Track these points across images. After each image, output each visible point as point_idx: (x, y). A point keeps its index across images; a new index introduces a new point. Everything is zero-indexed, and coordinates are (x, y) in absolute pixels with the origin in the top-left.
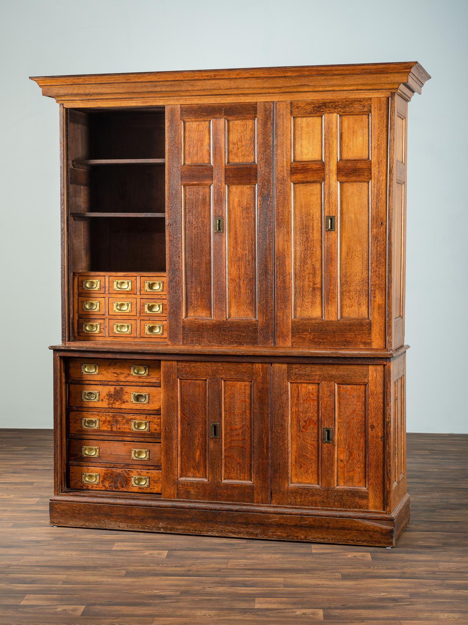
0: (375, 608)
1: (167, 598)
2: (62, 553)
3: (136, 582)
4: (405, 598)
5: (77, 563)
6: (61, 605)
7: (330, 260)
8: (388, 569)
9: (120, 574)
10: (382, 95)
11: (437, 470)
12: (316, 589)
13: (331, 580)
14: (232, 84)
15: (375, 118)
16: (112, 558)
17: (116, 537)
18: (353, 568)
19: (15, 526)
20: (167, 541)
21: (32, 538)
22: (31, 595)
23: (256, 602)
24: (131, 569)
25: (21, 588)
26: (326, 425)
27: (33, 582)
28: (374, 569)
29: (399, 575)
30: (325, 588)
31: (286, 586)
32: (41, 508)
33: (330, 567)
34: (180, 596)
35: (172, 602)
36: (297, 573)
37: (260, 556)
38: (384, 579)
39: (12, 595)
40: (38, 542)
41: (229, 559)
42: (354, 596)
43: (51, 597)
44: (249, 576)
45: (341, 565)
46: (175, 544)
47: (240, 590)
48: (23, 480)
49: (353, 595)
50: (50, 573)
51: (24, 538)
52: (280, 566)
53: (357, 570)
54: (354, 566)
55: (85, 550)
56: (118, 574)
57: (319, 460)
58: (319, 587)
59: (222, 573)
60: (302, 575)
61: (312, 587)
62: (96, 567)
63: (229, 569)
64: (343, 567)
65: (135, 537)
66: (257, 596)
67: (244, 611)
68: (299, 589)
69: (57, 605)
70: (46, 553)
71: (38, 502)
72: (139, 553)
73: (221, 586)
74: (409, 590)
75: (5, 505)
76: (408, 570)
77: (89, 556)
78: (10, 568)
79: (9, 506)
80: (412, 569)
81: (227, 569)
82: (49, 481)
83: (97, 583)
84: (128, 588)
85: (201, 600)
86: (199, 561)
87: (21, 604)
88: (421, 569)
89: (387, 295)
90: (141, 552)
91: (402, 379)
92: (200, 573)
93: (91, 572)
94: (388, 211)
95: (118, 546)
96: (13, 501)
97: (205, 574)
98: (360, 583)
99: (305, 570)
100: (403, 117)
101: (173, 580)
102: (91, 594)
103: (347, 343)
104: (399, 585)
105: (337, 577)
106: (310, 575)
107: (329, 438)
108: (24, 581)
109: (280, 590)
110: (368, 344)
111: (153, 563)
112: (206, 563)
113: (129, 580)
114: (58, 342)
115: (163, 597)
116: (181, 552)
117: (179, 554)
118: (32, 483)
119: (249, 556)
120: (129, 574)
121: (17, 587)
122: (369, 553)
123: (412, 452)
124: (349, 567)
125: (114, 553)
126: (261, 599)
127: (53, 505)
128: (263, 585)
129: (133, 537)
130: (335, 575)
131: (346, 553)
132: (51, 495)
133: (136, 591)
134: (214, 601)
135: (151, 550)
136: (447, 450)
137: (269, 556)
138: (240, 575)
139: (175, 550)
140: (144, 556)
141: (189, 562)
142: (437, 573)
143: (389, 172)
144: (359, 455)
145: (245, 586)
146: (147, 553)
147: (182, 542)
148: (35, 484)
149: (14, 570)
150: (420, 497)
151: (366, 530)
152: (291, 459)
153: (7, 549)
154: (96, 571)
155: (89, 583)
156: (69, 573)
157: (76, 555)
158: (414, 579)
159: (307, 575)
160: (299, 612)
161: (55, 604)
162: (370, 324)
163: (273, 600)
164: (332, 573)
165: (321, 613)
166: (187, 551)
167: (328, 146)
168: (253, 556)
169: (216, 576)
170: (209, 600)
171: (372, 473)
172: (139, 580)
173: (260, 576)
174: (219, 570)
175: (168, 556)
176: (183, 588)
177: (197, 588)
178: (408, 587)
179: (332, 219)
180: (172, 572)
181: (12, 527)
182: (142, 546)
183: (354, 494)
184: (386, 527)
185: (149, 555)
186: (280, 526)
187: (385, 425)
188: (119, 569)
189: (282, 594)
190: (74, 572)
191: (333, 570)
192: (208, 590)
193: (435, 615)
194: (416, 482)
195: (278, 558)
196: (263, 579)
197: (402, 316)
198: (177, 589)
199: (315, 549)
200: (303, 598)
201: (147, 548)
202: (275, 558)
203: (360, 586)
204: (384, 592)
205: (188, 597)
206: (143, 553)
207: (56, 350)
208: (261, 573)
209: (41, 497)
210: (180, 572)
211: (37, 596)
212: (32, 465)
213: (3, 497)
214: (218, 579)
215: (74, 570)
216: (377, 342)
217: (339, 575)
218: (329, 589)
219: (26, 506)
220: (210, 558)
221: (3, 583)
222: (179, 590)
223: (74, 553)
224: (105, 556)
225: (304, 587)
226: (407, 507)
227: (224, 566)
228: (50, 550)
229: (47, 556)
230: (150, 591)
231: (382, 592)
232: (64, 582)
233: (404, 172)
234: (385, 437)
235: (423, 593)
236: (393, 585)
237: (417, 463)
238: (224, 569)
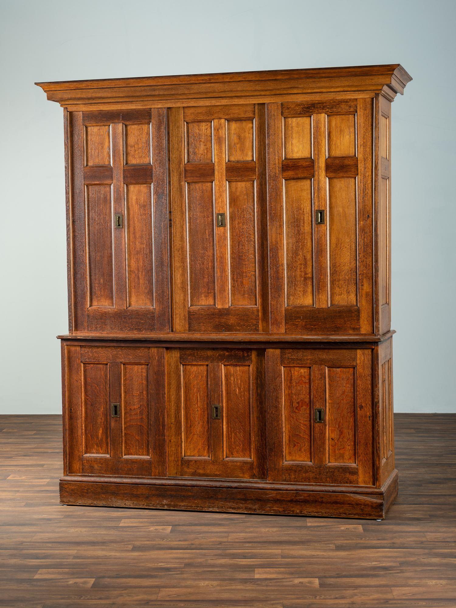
0: (367, 576)
1: (172, 570)
2: (72, 530)
3: (142, 555)
4: (395, 567)
5: (86, 539)
6: (72, 578)
7: (321, 251)
8: (379, 540)
9: (127, 549)
10: (367, 96)
11: (423, 447)
12: (312, 559)
13: (325, 550)
14: (226, 87)
15: (361, 118)
16: (119, 533)
17: (123, 514)
18: (346, 540)
19: (27, 505)
20: (171, 517)
21: (43, 516)
22: (44, 570)
23: (256, 572)
24: (138, 543)
25: (34, 563)
26: (318, 406)
27: (46, 557)
28: (366, 540)
29: (389, 545)
30: (321, 558)
31: (283, 557)
32: (51, 488)
33: (325, 539)
34: (184, 568)
35: (177, 574)
36: (294, 545)
37: (258, 530)
38: (375, 550)
39: (26, 570)
40: (49, 520)
41: (230, 533)
42: (348, 565)
43: (62, 571)
44: (249, 548)
45: (335, 537)
46: (179, 520)
47: (240, 561)
48: (34, 463)
49: (346, 564)
50: (62, 548)
51: (36, 517)
52: (277, 539)
53: (350, 541)
54: (346, 537)
55: (94, 527)
56: (125, 548)
57: (311, 439)
58: (315, 558)
59: (223, 546)
60: (298, 547)
61: (308, 558)
62: (104, 542)
63: (230, 542)
64: (337, 538)
65: (140, 514)
66: (256, 567)
67: (245, 581)
68: (296, 559)
69: (68, 578)
70: (57, 530)
71: (48, 483)
72: (145, 528)
73: (223, 558)
74: (398, 559)
75: (17, 486)
76: (398, 541)
77: (98, 533)
78: (24, 544)
79: (21, 487)
80: (401, 539)
81: (228, 542)
82: (59, 463)
83: (106, 557)
84: (135, 561)
85: (204, 572)
86: (201, 535)
87: (35, 578)
88: (410, 539)
89: (374, 283)
90: (146, 527)
91: (389, 361)
92: (202, 546)
93: (100, 547)
94: (374, 205)
95: (125, 523)
96: (25, 482)
97: (207, 548)
98: (353, 553)
99: (301, 542)
100: (387, 117)
101: (177, 553)
102: (101, 567)
103: (337, 329)
104: (389, 555)
105: (331, 548)
106: (306, 547)
107: (321, 418)
108: (36, 557)
109: (278, 561)
110: (356, 329)
111: (158, 538)
112: (207, 537)
113: (135, 554)
114: (65, 332)
115: (168, 569)
116: (184, 527)
117: (182, 529)
118: (42, 465)
119: (247, 530)
120: (135, 549)
121: (30, 562)
122: (361, 526)
123: (399, 431)
124: (342, 538)
125: (121, 529)
126: (260, 569)
127: (63, 485)
128: (262, 556)
129: (139, 514)
130: (329, 546)
131: (339, 526)
132: (60, 475)
133: (142, 564)
134: (216, 573)
135: (156, 526)
136: (432, 428)
137: (267, 529)
138: (240, 547)
139: (179, 525)
140: (150, 532)
141: (192, 536)
142: (425, 543)
143: (374, 168)
144: (349, 434)
145: (245, 557)
146: (152, 529)
147: (185, 518)
148: (45, 466)
149: (27, 546)
150: (407, 472)
151: (358, 504)
152: (285, 439)
153: (21, 527)
154: (105, 546)
155: (98, 557)
156: (79, 548)
157: (86, 531)
158: (403, 549)
159: (303, 547)
160: (297, 581)
161: (67, 577)
162: (358, 311)
163: (271, 570)
164: (326, 544)
165: (316, 581)
166: (190, 526)
167: (317, 144)
168: (251, 529)
169: (218, 549)
170: (212, 571)
171: (361, 450)
172: (145, 554)
173: (258, 548)
174: (220, 543)
175: (172, 531)
176: (186, 561)
177: (199, 560)
178: (398, 556)
179: (322, 212)
180: (176, 546)
181: (25, 506)
182: (147, 522)
183: (345, 470)
184: (376, 500)
185: (155, 531)
186: (276, 501)
187: (374, 404)
188: (126, 544)
189: (280, 564)
190: (84, 547)
191: (327, 541)
192: (210, 562)
193: (424, 581)
194: (404, 459)
195: (276, 531)
196: (262, 551)
197: (388, 303)
198: (182, 561)
199: (310, 522)
200: (300, 568)
201: (152, 524)
202: (272, 531)
203: (352, 556)
204: (376, 561)
205: (191, 569)
206: (148, 528)
207: (64, 339)
208: (260, 545)
209: (51, 478)
210: (183, 546)
211: (50, 570)
212: (42, 448)
213: (15, 478)
214: (219, 552)
215: (83, 546)
216: (365, 328)
217: (332, 546)
218: (324, 559)
219: (38, 487)
220: (212, 532)
221: (17, 559)
222: (183, 563)
223: (84, 530)
224: (112, 532)
225: (301, 558)
226: (395, 482)
227: (225, 540)
228: (61, 527)
229: (58, 533)
230: (156, 564)
231: (374, 561)
232: (75, 557)
233: (388, 167)
234: (374, 416)
235: (412, 561)
236: (384, 554)
237: (404, 441)
238: (225, 542)
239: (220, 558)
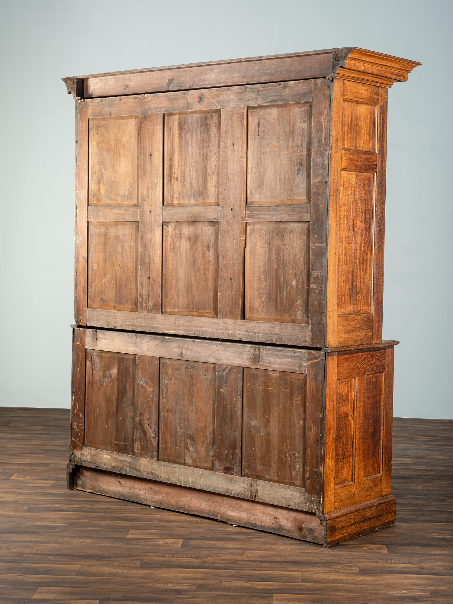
1: (183, 593)
2: (77, 541)
3: (151, 574)
4: (426, 597)
5: (91, 552)
6: (74, 599)
8: (405, 563)
9: (135, 565)
11: (443, 457)
12: (335, 585)
13: (349, 574)
16: (126, 546)
17: (131, 524)
18: (370, 562)
19: (30, 510)
20: (182, 529)
21: (46, 523)
22: (44, 588)
23: (274, 598)
24: (146, 559)
25: (33, 580)
27: (47, 572)
28: (391, 563)
29: (417, 570)
30: (344, 584)
31: (304, 581)
32: (56, 491)
33: (347, 560)
34: (196, 591)
35: (188, 598)
36: (314, 566)
37: (275, 547)
38: (402, 575)
39: (24, 587)
40: (52, 527)
41: (245, 550)
42: (374, 593)
43: (64, 590)
44: (266, 569)
45: (358, 558)
46: (190, 533)
47: (257, 585)
48: (40, 461)
49: (372, 592)
50: (64, 562)
51: (38, 523)
52: (296, 558)
53: (375, 564)
54: (370, 559)
55: (99, 538)
56: (132, 565)
58: (338, 583)
59: (238, 566)
60: (319, 569)
61: (330, 583)
62: (110, 557)
63: (245, 561)
64: (360, 560)
65: (149, 524)
66: (275, 592)
68: (317, 584)
69: (70, 599)
70: (60, 540)
71: (53, 485)
72: (154, 542)
73: (238, 580)
74: (429, 588)
75: (22, 487)
76: (426, 565)
77: (104, 545)
78: (24, 556)
79: (24, 488)
80: (429, 564)
81: (243, 561)
82: (65, 462)
83: (111, 574)
84: (143, 580)
85: (218, 596)
86: (214, 552)
87: (33, 597)
88: (439, 564)
90: (156, 540)
92: (215, 565)
93: (105, 562)
95: (132, 534)
96: (29, 483)
97: (221, 567)
98: (379, 579)
99: (322, 563)
101: (189, 572)
102: (106, 587)
104: (418, 582)
105: (355, 572)
106: (327, 569)
108: (37, 572)
109: (298, 585)
111: (168, 553)
112: (221, 554)
113: (144, 572)
115: (179, 592)
116: (196, 541)
117: (194, 544)
118: (48, 465)
119: (264, 547)
120: (143, 565)
121: (29, 578)
122: (385, 546)
123: (416, 438)
124: (366, 560)
125: (129, 542)
126: (279, 595)
128: (280, 579)
130: (352, 569)
131: (362, 545)
133: (151, 585)
134: (232, 597)
135: (166, 538)
136: (449, 436)
137: (285, 547)
138: (256, 567)
139: (190, 539)
140: (159, 545)
141: (205, 552)
145: (262, 580)
146: (162, 542)
147: (197, 530)
148: (51, 466)
149: (27, 559)
150: (428, 485)
153: (21, 536)
154: (110, 561)
155: (103, 575)
156: (83, 563)
157: (90, 543)
158: (433, 575)
159: (325, 569)
161: (68, 598)
163: (291, 597)
164: (349, 566)
166: (202, 540)
168: (268, 546)
169: (233, 568)
170: (226, 595)
172: (154, 572)
173: (277, 569)
174: (235, 562)
175: (183, 546)
176: (199, 582)
177: (213, 582)
178: (428, 584)
180: (188, 564)
181: (27, 511)
182: (156, 534)
185: (164, 545)
188: (134, 560)
189: (300, 590)
190: (89, 562)
191: (350, 563)
192: (224, 584)
194: (424, 469)
195: (295, 549)
196: (280, 572)
198: (193, 582)
200: (322, 595)
201: (162, 536)
202: (291, 549)
203: (378, 582)
204: (405, 589)
205: (204, 593)
206: (157, 542)
208: (277, 566)
209: (57, 479)
210: (195, 564)
211: (50, 588)
212: (49, 445)
213: (19, 479)
214: (234, 572)
215: (88, 560)
217: (356, 570)
218: (348, 585)
219: (42, 489)
220: (225, 549)
221: (15, 573)
222: (195, 584)
223: (89, 541)
224: (119, 545)
225: (322, 582)
227: (240, 558)
228: (63, 537)
229: (61, 543)
230: (166, 585)
231: (402, 589)
232: (78, 574)
235: (444, 591)
236: (412, 581)
237: (422, 450)
238: (240, 561)
239: (235, 580)
